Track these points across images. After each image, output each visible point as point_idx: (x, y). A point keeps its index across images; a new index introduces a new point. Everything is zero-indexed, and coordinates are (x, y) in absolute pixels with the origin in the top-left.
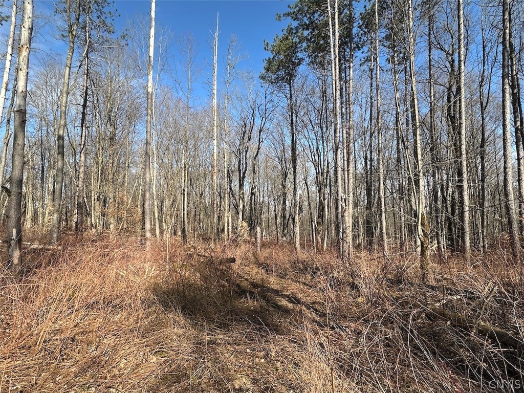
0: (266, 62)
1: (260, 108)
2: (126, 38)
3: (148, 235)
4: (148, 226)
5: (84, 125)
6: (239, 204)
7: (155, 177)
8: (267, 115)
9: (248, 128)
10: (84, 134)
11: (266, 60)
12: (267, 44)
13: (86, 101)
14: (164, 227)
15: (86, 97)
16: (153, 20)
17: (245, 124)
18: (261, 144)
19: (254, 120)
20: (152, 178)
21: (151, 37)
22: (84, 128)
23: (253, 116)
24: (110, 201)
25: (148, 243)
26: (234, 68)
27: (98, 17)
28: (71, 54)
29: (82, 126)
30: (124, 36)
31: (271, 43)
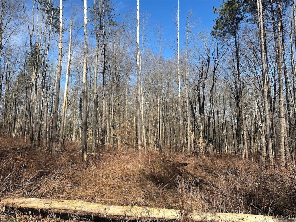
0: (216, 21)
1: (214, 53)
2: (124, 27)
3: (140, 147)
4: (139, 142)
5: (104, 84)
6: (200, 125)
7: (143, 110)
8: (219, 59)
9: (204, 70)
10: (104, 89)
11: (215, 20)
12: (216, 9)
13: (104, 70)
14: (150, 142)
15: (104, 67)
16: (138, 21)
17: (203, 68)
18: (215, 81)
19: (209, 63)
20: (141, 111)
21: (137, 31)
22: (104, 86)
23: (208, 61)
24: (118, 125)
25: (140, 153)
26: (191, 32)
27: (108, 19)
28: (98, 48)
29: (103, 85)
30: (122, 26)
31: (219, 8)
